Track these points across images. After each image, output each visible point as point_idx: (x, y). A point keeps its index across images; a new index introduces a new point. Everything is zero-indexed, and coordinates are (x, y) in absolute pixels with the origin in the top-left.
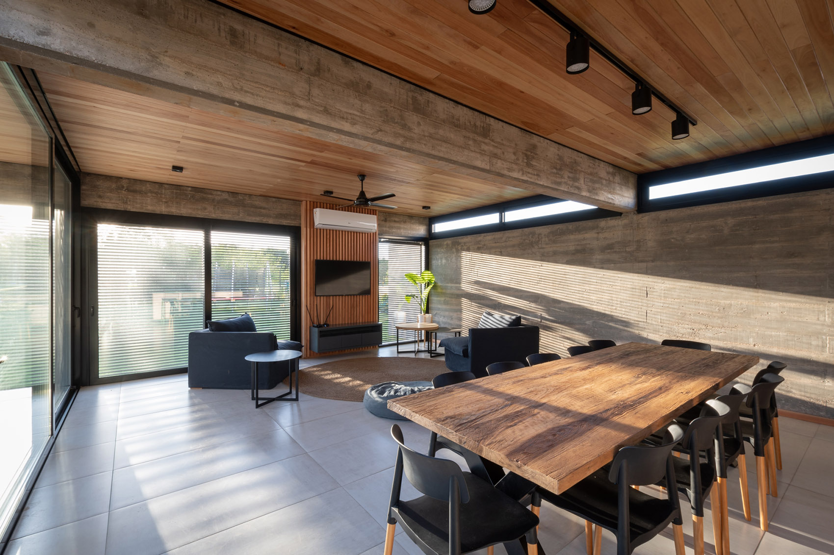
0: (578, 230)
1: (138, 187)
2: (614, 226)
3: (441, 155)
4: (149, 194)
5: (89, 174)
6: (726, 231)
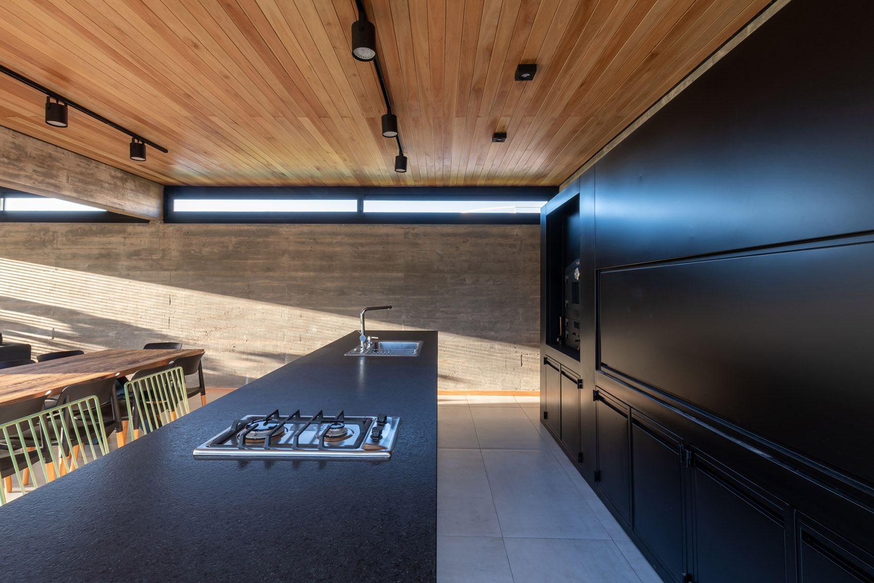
0: (102, 233)
2: (141, 233)
6: (231, 248)
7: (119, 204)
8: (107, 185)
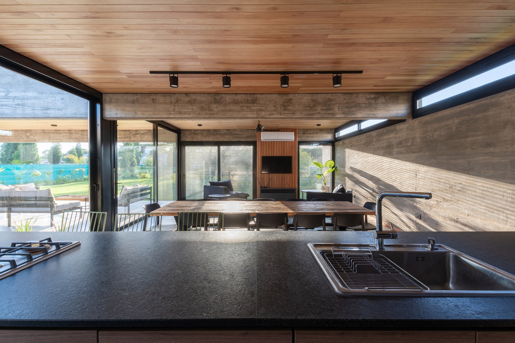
0: (388, 133)
1: (196, 132)
3: (228, 116)
4: (200, 134)
5: (183, 130)
6: (454, 129)
7: (373, 114)
8: (363, 105)
